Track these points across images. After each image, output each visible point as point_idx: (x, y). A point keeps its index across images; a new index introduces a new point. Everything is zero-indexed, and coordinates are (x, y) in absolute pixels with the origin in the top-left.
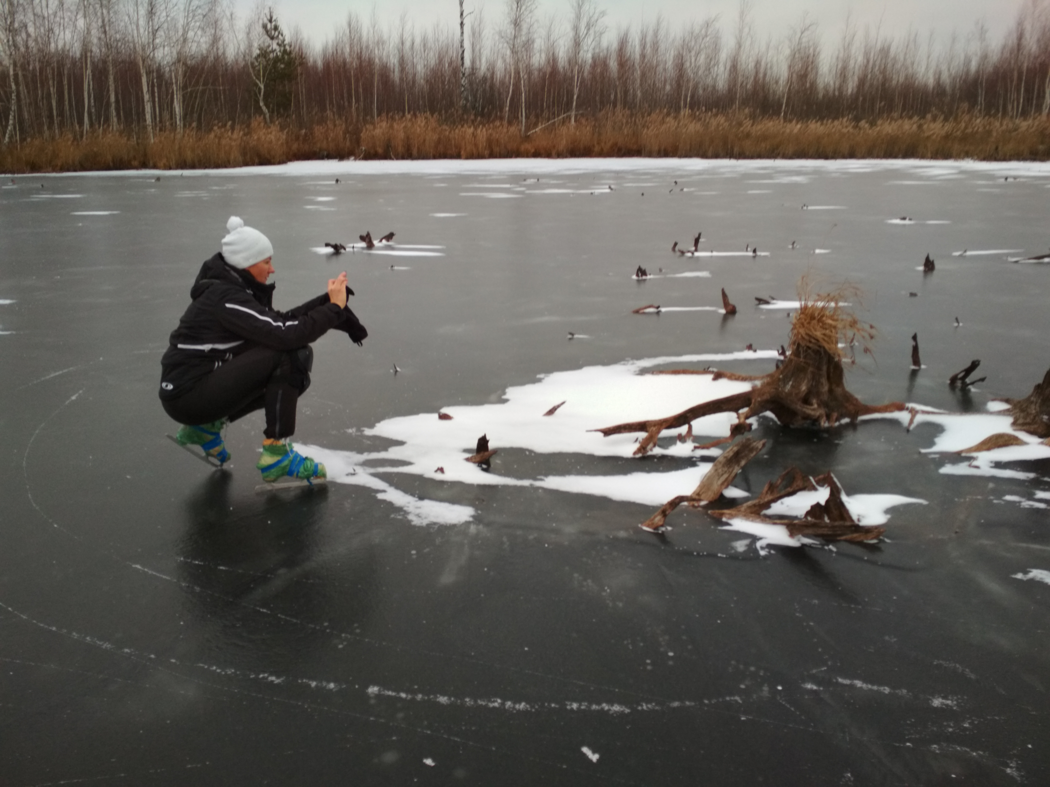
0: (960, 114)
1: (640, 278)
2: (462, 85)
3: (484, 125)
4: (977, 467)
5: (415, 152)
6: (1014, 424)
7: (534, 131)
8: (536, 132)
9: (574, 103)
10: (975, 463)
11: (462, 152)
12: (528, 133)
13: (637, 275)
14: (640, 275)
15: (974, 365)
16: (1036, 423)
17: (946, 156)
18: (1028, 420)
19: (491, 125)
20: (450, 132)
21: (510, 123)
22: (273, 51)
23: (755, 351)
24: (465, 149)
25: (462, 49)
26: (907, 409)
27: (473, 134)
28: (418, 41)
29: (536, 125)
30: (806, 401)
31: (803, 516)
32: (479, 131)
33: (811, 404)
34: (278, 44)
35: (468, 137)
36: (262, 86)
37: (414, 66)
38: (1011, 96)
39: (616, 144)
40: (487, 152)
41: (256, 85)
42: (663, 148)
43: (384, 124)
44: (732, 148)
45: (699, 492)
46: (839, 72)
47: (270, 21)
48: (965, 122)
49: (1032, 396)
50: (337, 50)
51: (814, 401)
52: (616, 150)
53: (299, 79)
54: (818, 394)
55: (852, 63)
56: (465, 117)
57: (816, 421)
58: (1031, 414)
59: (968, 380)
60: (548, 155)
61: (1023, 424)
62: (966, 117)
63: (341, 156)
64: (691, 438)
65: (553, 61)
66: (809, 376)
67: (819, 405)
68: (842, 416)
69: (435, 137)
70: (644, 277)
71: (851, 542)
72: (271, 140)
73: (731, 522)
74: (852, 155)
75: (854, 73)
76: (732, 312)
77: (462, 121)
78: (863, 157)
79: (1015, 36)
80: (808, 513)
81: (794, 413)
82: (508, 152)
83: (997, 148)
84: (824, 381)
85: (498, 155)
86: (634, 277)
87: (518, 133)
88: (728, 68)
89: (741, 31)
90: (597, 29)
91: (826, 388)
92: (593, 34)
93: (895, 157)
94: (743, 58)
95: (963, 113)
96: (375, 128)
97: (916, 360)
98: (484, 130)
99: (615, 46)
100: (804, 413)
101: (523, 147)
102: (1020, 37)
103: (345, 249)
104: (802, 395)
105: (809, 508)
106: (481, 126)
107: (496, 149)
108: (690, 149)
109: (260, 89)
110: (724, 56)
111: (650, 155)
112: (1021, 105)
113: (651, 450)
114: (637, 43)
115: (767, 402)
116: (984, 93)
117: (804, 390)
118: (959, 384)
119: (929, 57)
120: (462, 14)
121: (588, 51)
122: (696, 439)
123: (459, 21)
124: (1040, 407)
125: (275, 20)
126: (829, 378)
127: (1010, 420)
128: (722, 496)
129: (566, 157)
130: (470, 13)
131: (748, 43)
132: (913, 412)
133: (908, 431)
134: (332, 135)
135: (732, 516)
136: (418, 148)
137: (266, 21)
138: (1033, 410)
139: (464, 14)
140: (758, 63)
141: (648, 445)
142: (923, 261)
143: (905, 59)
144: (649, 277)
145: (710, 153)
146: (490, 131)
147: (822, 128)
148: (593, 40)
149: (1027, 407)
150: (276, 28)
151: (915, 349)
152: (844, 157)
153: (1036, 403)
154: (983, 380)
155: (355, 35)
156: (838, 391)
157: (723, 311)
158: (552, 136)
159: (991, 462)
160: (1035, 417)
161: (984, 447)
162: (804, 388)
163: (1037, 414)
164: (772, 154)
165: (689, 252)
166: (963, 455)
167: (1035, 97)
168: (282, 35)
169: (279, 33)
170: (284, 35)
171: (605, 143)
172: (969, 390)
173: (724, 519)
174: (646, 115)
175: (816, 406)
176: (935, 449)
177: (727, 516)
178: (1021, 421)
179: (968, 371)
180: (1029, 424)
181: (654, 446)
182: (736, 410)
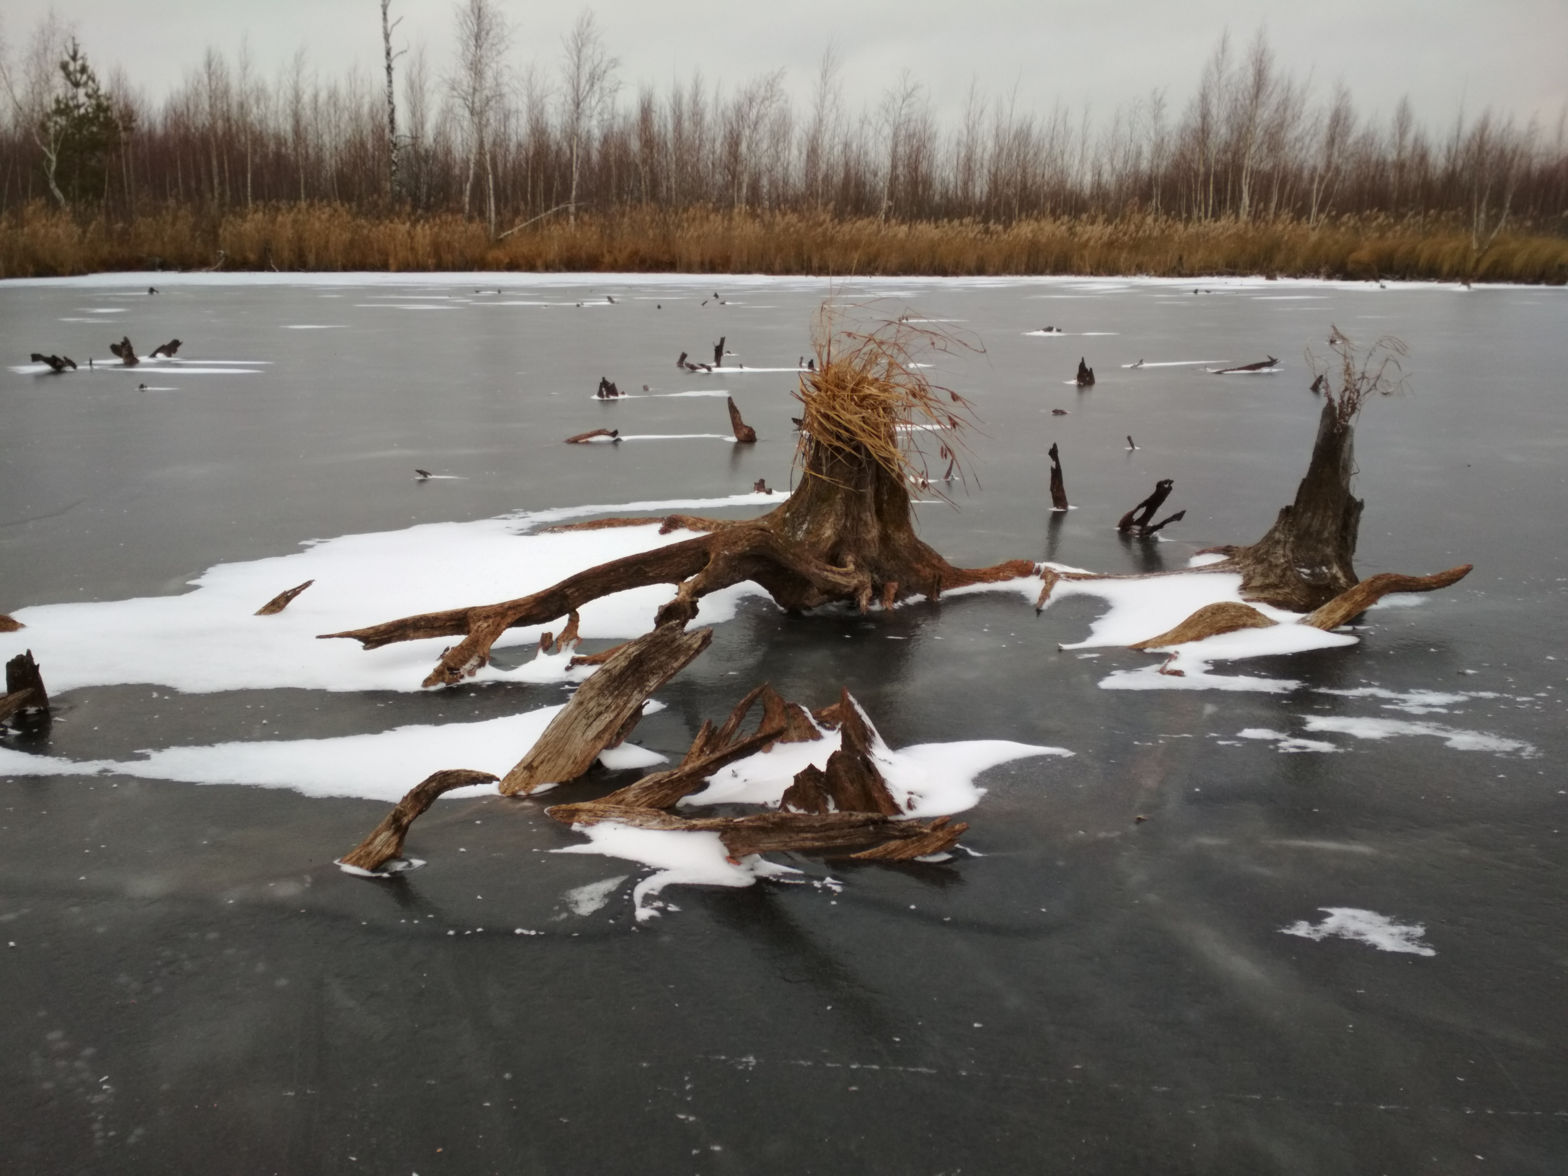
0: (1128, 213)
1: (605, 398)
2: (394, 162)
3: (427, 221)
4: (1178, 673)
5: (311, 259)
6: (1244, 588)
7: (509, 232)
8: (512, 233)
9: (574, 193)
10: (1173, 665)
11: (391, 261)
12: (499, 235)
13: (600, 394)
14: (605, 393)
15: (1162, 491)
16: (1287, 584)
17: (1113, 271)
18: (1272, 579)
19: (438, 221)
20: (370, 230)
21: (470, 219)
22: (78, 107)
23: (769, 492)
24: (396, 254)
25: (391, 107)
26: (1038, 572)
27: (409, 233)
28: (323, 96)
29: (512, 225)
30: (834, 559)
31: (778, 805)
32: (419, 228)
33: (844, 565)
34: (88, 95)
35: (400, 236)
36: (53, 158)
37: (319, 136)
38: (1196, 197)
39: (636, 253)
40: (431, 261)
41: (44, 155)
42: (707, 260)
43: (260, 215)
44: (810, 260)
45: (532, 761)
46: (961, 162)
47: (74, 58)
48: (1135, 224)
49: (1275, 529)
50: (188, 108)
51: (850, 558)
52: (637, 261)
53: (123, 151)
54: (858, 545)
55: (979, 150)
56: (397, 207)
57: (852, 597)
58: (1276, 566)
59: (1150, 524)
60: (531, 267)
61: (1263, 588)
62: (1137, 218)
63: (185, 265)
64: (573, 642)
65: (539, 131)
66: (839, 507)
67: (858, 567)
68: (911, 590)
69: (347, 236)
70: (612, 397)
71: (886, 863)
72: (59, 237)
73: (589, 831)
74: (980, 271)
75: (982, 165)
76: (748, 438)
77: (391, 212)
78: (997, 273)
79: (1197, 114)
80: (789, 795)
81: (804, 582)
82: (467, 262)
83: (1181, 258)
84: (869, 517)
85: (450, 265)
86: (596, 397)
87: (483, 234)
88: (805, 152)
89: (823, 99)
90: (606, 84)
91: (873, 533)
92: (598, 91)
93: (1041, 273)
94: (826, 140)
95: (1132, 213)
96: (245, 221)
97: (1059, 497)
98: (427, 227)
99: (635, 114)
100: (826, 580)
101: (490, 256)
102: (1205, 116)
103: (74, 366)
104: (825, 546)
105: (791, 783)
106: (422, 222)
107: (447, 258)
108: (749, 263)
109: (49, 160)
110: (798, 134)
111: (689, 269)
112: (1210, 209)
113: (471, 673)
114: (668, 111)
115: (743, 557)
116: (1159, 193)
117: (829, 537)
118: (1136, 529)
119: (1084, 144)
120: (388, 54)
121: (591, 117)
122: (583, 644)
123: (384, 63)
124: (1292, 551)
125: (82, 58)
126: (879, 513)
127: (1237, 580)
128: (598, 765)
129: (559, 271)
130: (402, 53)
131: (833, 116)
132: (1049, 577)
133: (1039, 611)
134: (169, 232)
135: (597, 817)
136: (317, 254)
137: (66, 58)
138: (1280, 556)
139: (393, 54)
140: (847, 145)
141: (464, 662)
142: (1076, 371)
143: (1051, 147)
144: (621, 397)
145: (777, 267)
146: (436, 229)
147: (937, 231)
148: (599, 101)
149: (1267, 552)
150: (83, 70)
151: (1056, 474)
152: (970, 273)
153: (1285, 543)
154: (1178, 517)
155: (217, 84)
156: (901, 538)
157: (733, 439)
158: (538, 239)
159: (1206, 662)
160: (1284, 571)
161: (1190, 634)
162: (828, 532)
163: (1290, 565)
164: (868, 268)
165: (703, 366)
166: (1148, 650)
167: (1229, 197)
168: (94, 81)
169: (89, 77)
170: (97, 81)
171: (620, 251)
172: (1155, 540)
173: (576, 827)
174: (680, 211)
175: (851, 567)
176: (1090, 643)
177: (584, 817)
178: (1257, 582)
179: (1153, 503)
180: (1275, 586)
181: (482, 664)
182: (677, 579)
